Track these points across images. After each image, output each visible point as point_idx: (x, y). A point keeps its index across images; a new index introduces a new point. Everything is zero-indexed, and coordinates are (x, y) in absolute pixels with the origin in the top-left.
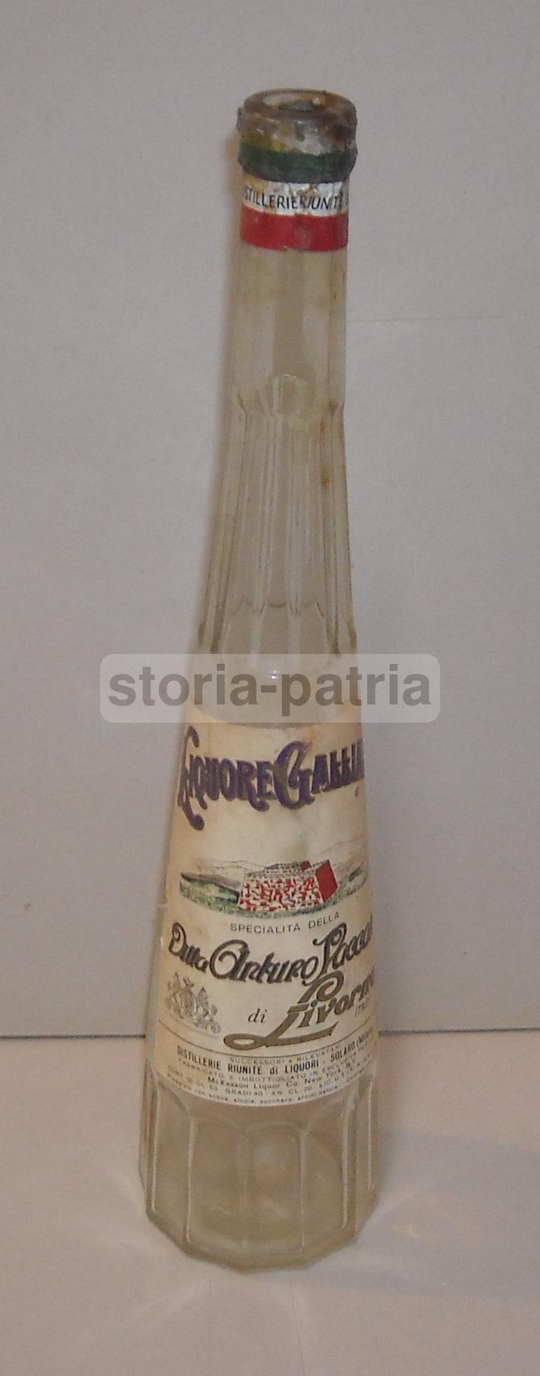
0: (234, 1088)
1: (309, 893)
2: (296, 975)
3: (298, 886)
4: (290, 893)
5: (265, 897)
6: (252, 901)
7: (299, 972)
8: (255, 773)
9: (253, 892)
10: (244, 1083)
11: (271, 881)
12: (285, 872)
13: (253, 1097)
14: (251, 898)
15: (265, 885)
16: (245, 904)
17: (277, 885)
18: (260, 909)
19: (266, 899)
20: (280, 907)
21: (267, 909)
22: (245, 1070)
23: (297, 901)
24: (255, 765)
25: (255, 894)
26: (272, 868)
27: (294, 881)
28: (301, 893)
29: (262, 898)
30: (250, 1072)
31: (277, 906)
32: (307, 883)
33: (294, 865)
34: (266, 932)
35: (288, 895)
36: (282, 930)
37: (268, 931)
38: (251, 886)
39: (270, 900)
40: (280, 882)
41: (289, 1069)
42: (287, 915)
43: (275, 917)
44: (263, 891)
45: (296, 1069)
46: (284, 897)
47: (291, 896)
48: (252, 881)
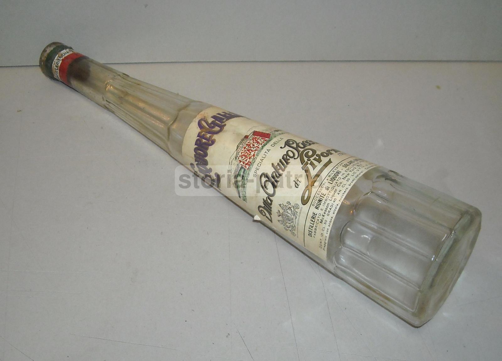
0: (327, 211)
1: (259, 140)
2: (289, 160)
3: (252, 142)
4: (252, 146)
5: (247, 156)
6: (247, 162)
7: (288, 158)
8: (201, 139)
9: (243, 160)
10: (326, 205)
11: (242, 151)
12: (242, 144)
13: (335, 204)
14: (245, 162)
15: (243, 154)
16: (247, 166)
17: (245, 149)
18: (251, 160)
19: (249, 156)
20: (255, 152)
21: (252, 157)
22: (320, 201)
23: (257, 145)
24: (198, 138)
25: (245, 160)
26: (237, 148)
27: (249, 143)
28: (256, 143)
29: (247, 157)
30: (323, 199)
31: (254, 153)
32: (254, 139)
33: (243, 140)
34: (261, 162)
35: (252, 147)
36: (265, 156)
37: (262, 161)
38: (240, 160)
39: (250, 155)
40: (245, 148)
41: (331, 182)
42: (260, 151)
43: (257, 155)
44: (244, 156)
45: (334, 180)
46: (252, 149)
47: (254, 146)
48: (239, 158)
